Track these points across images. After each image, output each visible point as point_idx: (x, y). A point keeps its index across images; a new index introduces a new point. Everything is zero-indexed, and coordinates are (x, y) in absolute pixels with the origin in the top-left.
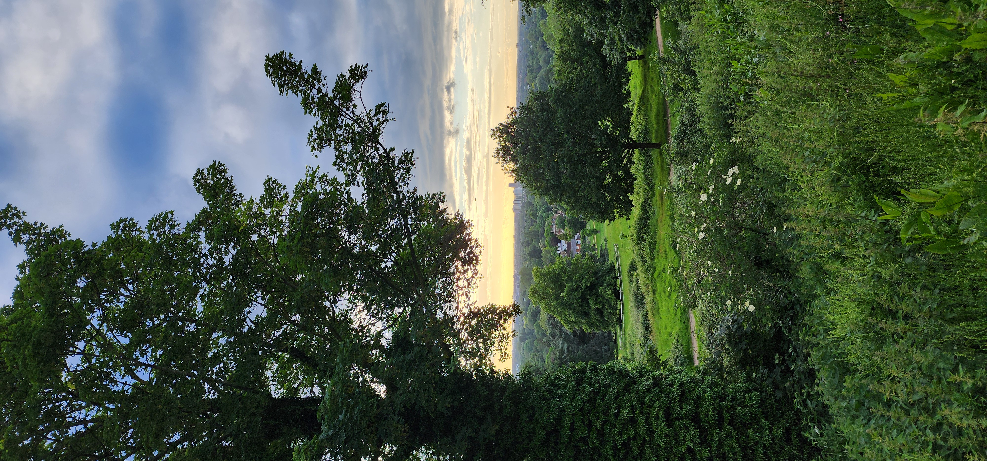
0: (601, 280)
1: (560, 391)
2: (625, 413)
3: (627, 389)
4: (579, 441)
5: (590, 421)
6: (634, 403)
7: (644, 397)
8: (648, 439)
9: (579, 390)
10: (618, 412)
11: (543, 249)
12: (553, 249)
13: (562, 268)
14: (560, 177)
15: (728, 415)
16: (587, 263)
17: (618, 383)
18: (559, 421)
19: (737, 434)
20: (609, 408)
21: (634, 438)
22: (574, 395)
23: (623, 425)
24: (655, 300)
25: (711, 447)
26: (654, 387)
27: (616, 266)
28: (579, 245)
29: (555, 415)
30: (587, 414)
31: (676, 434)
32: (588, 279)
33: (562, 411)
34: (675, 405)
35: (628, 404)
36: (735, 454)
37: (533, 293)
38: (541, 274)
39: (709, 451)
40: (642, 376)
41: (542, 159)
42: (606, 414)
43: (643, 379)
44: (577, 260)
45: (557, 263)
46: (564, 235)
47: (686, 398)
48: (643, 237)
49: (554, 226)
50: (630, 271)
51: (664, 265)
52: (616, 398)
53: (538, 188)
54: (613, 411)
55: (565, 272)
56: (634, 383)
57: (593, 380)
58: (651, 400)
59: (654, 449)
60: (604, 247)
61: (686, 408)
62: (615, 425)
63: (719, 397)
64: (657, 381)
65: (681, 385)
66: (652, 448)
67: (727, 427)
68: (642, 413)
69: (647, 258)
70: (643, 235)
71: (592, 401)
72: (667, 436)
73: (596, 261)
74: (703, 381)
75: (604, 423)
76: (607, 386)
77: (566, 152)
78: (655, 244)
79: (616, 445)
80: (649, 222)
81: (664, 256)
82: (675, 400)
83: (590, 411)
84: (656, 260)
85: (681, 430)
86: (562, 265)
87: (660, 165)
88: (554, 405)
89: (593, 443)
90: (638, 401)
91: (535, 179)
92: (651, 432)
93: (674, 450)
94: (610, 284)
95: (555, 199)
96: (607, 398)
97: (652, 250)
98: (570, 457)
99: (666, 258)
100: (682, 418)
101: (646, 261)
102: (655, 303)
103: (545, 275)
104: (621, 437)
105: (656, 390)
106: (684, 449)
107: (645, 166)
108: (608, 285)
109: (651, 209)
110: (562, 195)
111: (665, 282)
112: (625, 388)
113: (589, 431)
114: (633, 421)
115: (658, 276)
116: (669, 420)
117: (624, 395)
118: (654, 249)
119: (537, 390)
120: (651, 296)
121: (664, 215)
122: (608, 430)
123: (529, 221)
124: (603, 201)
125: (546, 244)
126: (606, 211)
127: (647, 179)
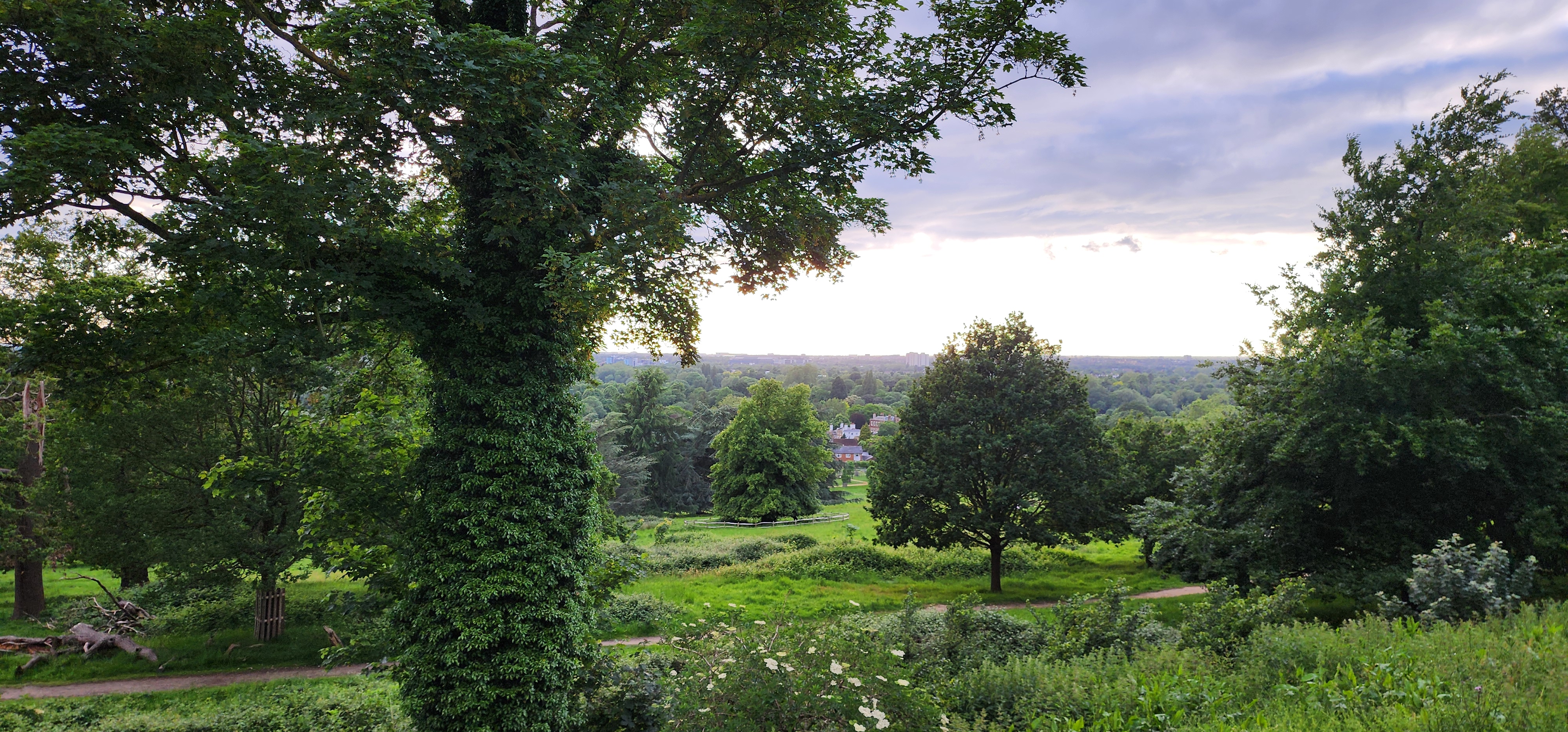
0: (792, 492)
1: (548, 426)
2: (513, 532)
3: (553, 535)
4: (468, 457)
5: (499, 476)
6: (529, 546)
7: (539, 562)
8: (473, 567)
9: (550, 458)
10: (515, 521)
11: (845, 402)
12: (847, 417)
13: (810, 431)
14: (941, 427)
15: (513, 695)
16: (817, 470)
17: (563, 521)
18: (499, 425)
19: (482, 709)
20: (521, 506)
21: (474, 546)
22: (541, 449)
23: (495, 529)
24: (747, 578)
25: (462, 666)
26: (556, 578)
27: (814, 517)
28: (852, 458)
29: (507, 419)
30: (512, 471)
31: (481, 612)
32: (793, 472)
33: (515, 430)
34: (529, 611)
35: (527, 537)
36: (453, 704)
37: (768, 385)
38: (799, 398)
39: (454, 665)
40: (578, 558)
41: (971, 397)
42: (513, 501)
43: (570, 560)
44: (823, 455)
45: (818, 423)
46: (869, 435)
47: (541, 629)
48: (848, 560)
49: (883, 419)
50: (800, 538)
51: (799, 594)
52: (538, 517)
53: (923, 392)
54: (516, 512)
55: (803, 435)
56: (565, 547)
57: (567, 480)
58: (535, 574)
59: (458, 577)
60: (848, 498)
61: (523, 630)
62: (495, 515)
63: (543, 681)
64: (569, 583)
65: (561, 622)
66: (458, 574)
67: (493, 694)
68: (514, 558)
69: (815, 566)
70: (852, 561)
71: (532, 479)
72: (477, 597)
73: (823, 486)
74: (572, 655)
75: (498, 498)
76: (558, 504)
77: (982, 437)
78: (837, 579)
79: (463, 517)
80: (872, 570)
81: (814, 593)
82: (536, 611)
83: (517, 476)
84: (810, 580)
85: (488, 620)
86: (813, 430)
87: (965, 589)
88: (525, 418)
89: (465, 482)
90: (533, 553)
91: (937, 387)
92: (482, 572)
93: (457, 609)
94: (785, 507)
95: (907, 420)
96: (538, 502)
97: (827, 575)
98: (445, 443)
99: (810, 597)
100: (506, 622)
101: (809, 565)
102: (743, 578)
103: (797, 404)
104: (474, 525)
105: (552, 581)
106: (459, 625)
107: (965, 566)
108: (783, 503)
109: (895, 574)
110: (912, 431)
111: (774, 594)
112: (554, 531)
113: (484, 474)
114: (501, 544)
115: (783, 584)
116: (497, 602)
117: (543, 530)
118: (828, 578)
119: (550, 390)
120: (754, 572)
121: (880, 595)
122: (487, 503)
123: (893, 379)
124: (903, 497)
125: (854, 406)
126: (885, 503)
127: (944, 568)
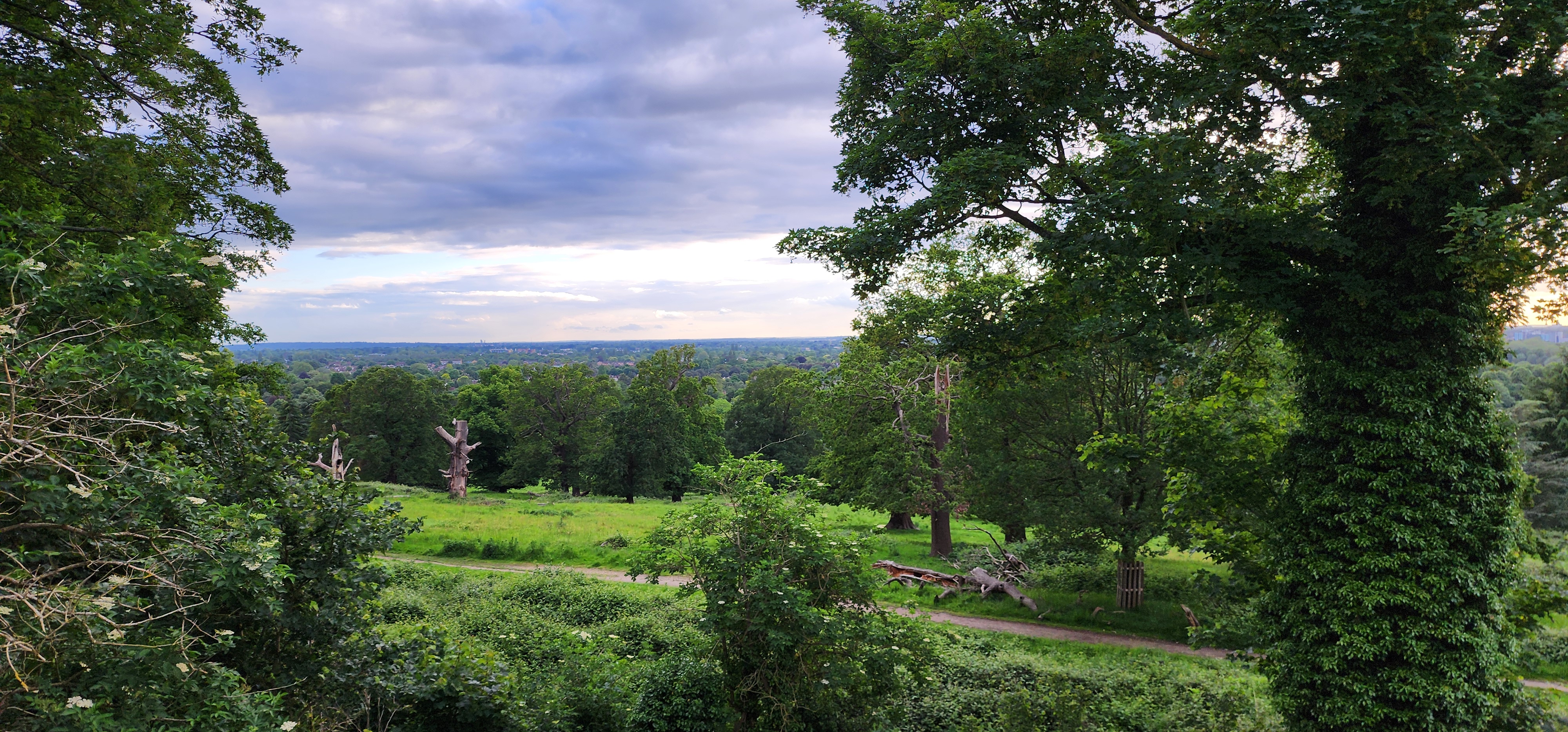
1: (1450, 416)
2: (1403, 535)
3: (1456, 544)
4: (1346, 447)
5: (1385, 470)
6: (1425, 553)
7: (1437, 573)
8: (1354, 568)
9: (1452, 454)
10: (1406, 523)
15: (1405, 719)
17: (1470, 529)
18: (1386, 413)
19: (1367, 726)
20: (1415, 507)
21: (1354, 546)
22: (1439, 443)
23: (1380, 529)
25: (1342, 674)
26: (1461, 595)
29: (1394, 407)
30: (1402, 466)
31: (1364, 619)
33: (1407, 419)
34: (1424, 627)
35: (1422, 543)
36: (1330, 712)
39: (1332, 671)
40: (1491, 576)
42: (1403, 499)
43: (1481, 576)
47: (1441, 651)
52: (1436, 522)
54: (1407, 513)
56: (1473, 560)
57: (1475, 481)
58: (1433, 586)
59: (1335, 576)
61: (1418, 648)
62: (1380, 514)
63: (1445, 711)
64: (1480, 604)
65: (1468, 647)
66: (1336, 573)
67: (1381, 712)
68: (1405, 565)
71: (1428, 476)
72: (1359, 602)
74: (1483, 688)
75: (1384, 495)
76: (1464, 508)
79: (1340, 512)
82: (1435, 629)
83: (1408, 472)
85: (1372, 629)
88: (1417, 406)
89: (1342, 473)
90: (1431, 562)
92: (1365, 575)
93: (1334, 611)
96: (1436, 504)
98: (1317, 430)
100: (1396, 636)
104: (1354, 522)
105: (1456, 598)
106: (1337, 629)
112: (1459, 540)
113: (1366, 467)
114: (1389, 547)
116: (1383, 611)
117: (1443, 537)
119: (1450, 373)
122: (1369, 500)
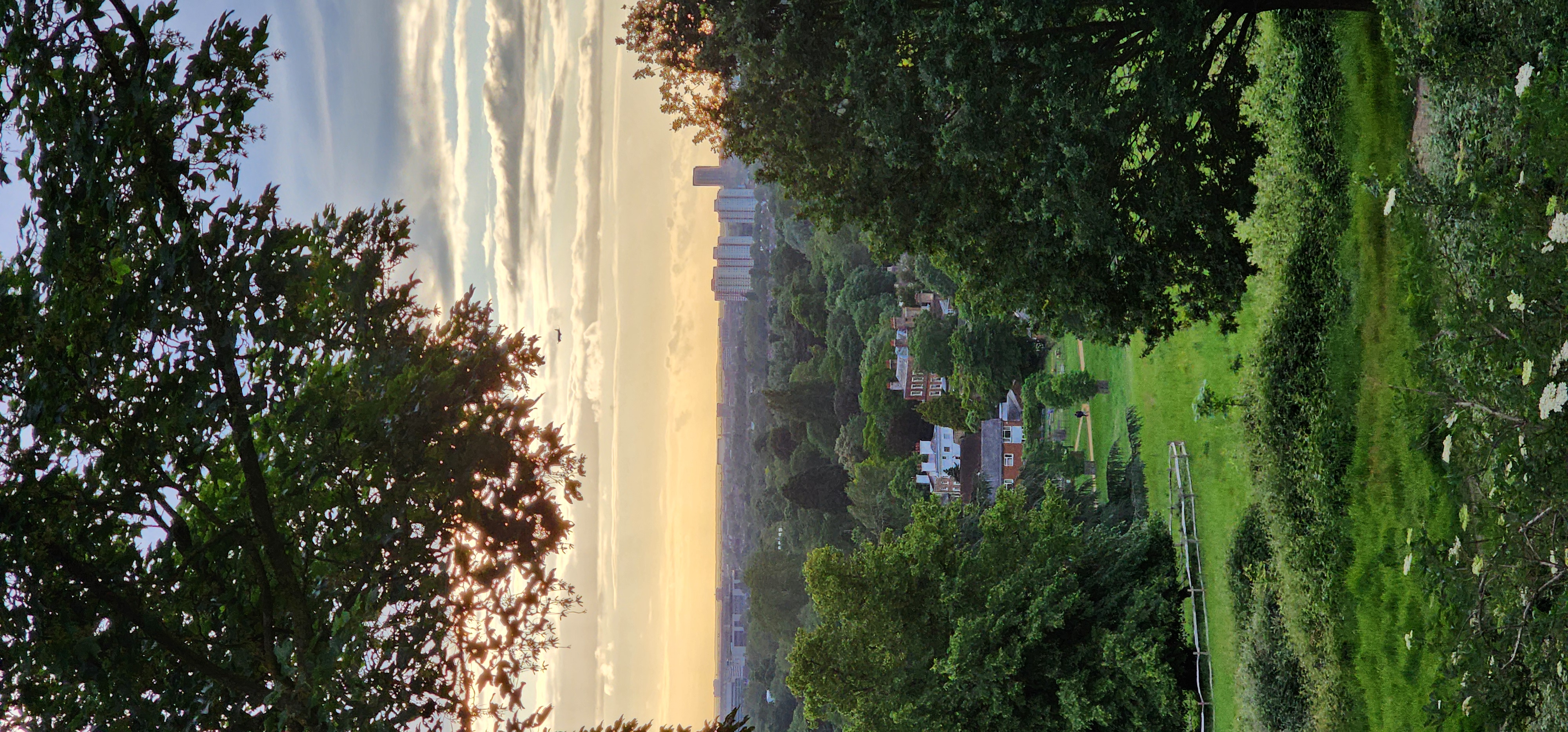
0: (1112, 600)
11: (854, 470)
12: (897, 467)
13: (940, 551)
14: (925, 140)
16: (1050, 530)
24: (1351, 690)
27: (1179, 540)
28: (1016, 448)
32: (1055, 600)
38: (844, 580)
41: (843, 57)
44: (1006, 514)
45: (915, 529)
46: (949, 400)
48: (1295, 409)
49: (903, 362)
50: (1237, 562)
51: (1391, 532)
53: (828, 187)
55: (950, 572)
60: (1126, 457)
69: (1316, 504)
70: (1298, 399)
73: (1091, 517)
77: (951, 27)
78: (1350, 438)
80: (1323, 343)
81: (1388, 489)
84: (1353, 511)
86: (937, 539)
87: (1369, 84)
91: (813, 148)
94: (1152, 621)
95: (905, 234)
97: (1338, 471)
99: (1399, 502)
101: (1310, 517)
102: (1350, 703)
103: (862, 586)
107: (1305, 90)
108: (1142, 626)
109: (1331, 280)
110: (936, 218)
111: (1393, 606)
115: (1364, 583)
118: (1346, 460)
120: (1332, 671)
121: (1389, 307)
123: (788, 337)
124: (1118, 249)
125: (868, 443)
126: (1132, 293)
127: (1313, 147)
